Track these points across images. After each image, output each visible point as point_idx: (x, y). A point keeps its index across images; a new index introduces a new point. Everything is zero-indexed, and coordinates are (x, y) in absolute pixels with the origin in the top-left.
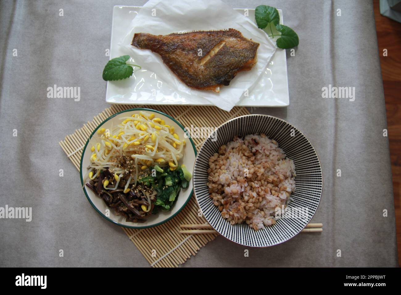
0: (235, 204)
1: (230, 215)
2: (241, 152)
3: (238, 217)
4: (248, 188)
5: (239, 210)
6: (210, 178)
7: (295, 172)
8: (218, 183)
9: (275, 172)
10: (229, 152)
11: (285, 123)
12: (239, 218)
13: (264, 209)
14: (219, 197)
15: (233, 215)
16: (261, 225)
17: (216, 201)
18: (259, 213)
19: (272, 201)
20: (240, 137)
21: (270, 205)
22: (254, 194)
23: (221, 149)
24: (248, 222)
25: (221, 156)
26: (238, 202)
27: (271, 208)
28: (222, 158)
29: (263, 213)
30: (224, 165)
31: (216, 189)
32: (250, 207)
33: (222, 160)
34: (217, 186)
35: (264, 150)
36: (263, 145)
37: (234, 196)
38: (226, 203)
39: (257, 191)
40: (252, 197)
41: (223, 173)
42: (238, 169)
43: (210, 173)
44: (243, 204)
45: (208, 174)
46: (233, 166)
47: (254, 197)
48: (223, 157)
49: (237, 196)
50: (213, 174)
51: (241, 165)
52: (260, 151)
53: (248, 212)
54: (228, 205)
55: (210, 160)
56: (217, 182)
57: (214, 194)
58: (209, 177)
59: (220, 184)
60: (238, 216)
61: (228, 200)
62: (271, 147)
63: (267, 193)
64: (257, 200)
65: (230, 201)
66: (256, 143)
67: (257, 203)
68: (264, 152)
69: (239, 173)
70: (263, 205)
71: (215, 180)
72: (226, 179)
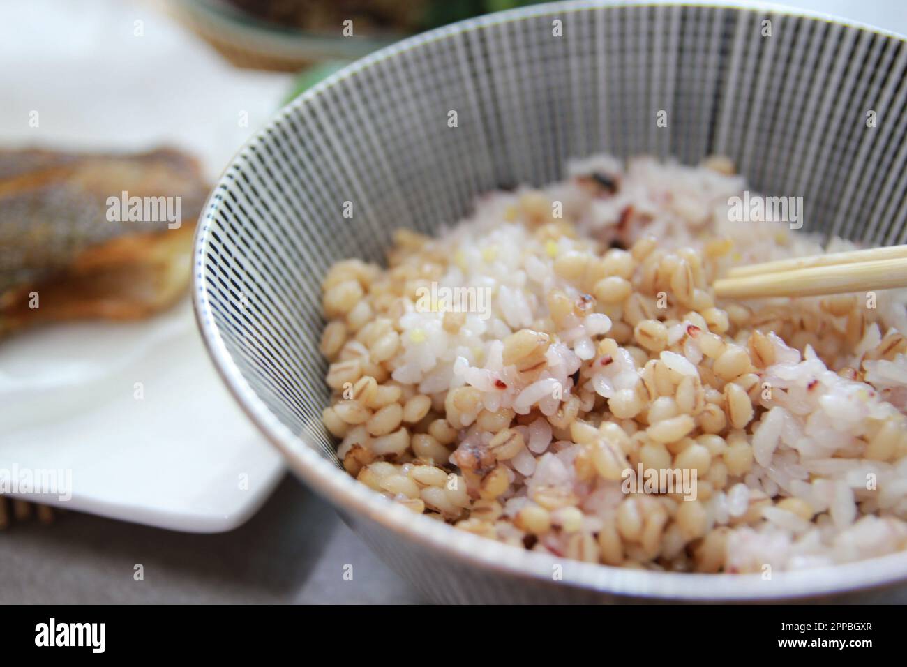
1: (529, 542)
5: (594, 483)
6: (344, 369)
8: (401, 375)
12: (610, 539)
13: (796, 486)
15: (556, 528)
17: (402, 495)
18: (769, 511)
20: (508, 186)
22: (677, 363)
27: (841, 453)
31: (395, 430)
32: (673, 450)
34: (394, 394)
37: (523, 407)
38: (483, 470)
40: (667, 383)
42: (520, 277)
43: (337, 352)
47: (677, 383)
50: (356, 346)
51: (539, 256)
54: (499, 481)
58: (334, 367)
59: (415, 388)
60: (594, 524)
61: (490, 450)
62: (706, 187)
63: (773, 363)
64: (713, 407)
65: (504, 453)
66: (607, 186)
67: (724, 434)
68: (677, 214)
69: (533, 298)
70: (771, 446)
71: (371, 361)
72: (452, 328)
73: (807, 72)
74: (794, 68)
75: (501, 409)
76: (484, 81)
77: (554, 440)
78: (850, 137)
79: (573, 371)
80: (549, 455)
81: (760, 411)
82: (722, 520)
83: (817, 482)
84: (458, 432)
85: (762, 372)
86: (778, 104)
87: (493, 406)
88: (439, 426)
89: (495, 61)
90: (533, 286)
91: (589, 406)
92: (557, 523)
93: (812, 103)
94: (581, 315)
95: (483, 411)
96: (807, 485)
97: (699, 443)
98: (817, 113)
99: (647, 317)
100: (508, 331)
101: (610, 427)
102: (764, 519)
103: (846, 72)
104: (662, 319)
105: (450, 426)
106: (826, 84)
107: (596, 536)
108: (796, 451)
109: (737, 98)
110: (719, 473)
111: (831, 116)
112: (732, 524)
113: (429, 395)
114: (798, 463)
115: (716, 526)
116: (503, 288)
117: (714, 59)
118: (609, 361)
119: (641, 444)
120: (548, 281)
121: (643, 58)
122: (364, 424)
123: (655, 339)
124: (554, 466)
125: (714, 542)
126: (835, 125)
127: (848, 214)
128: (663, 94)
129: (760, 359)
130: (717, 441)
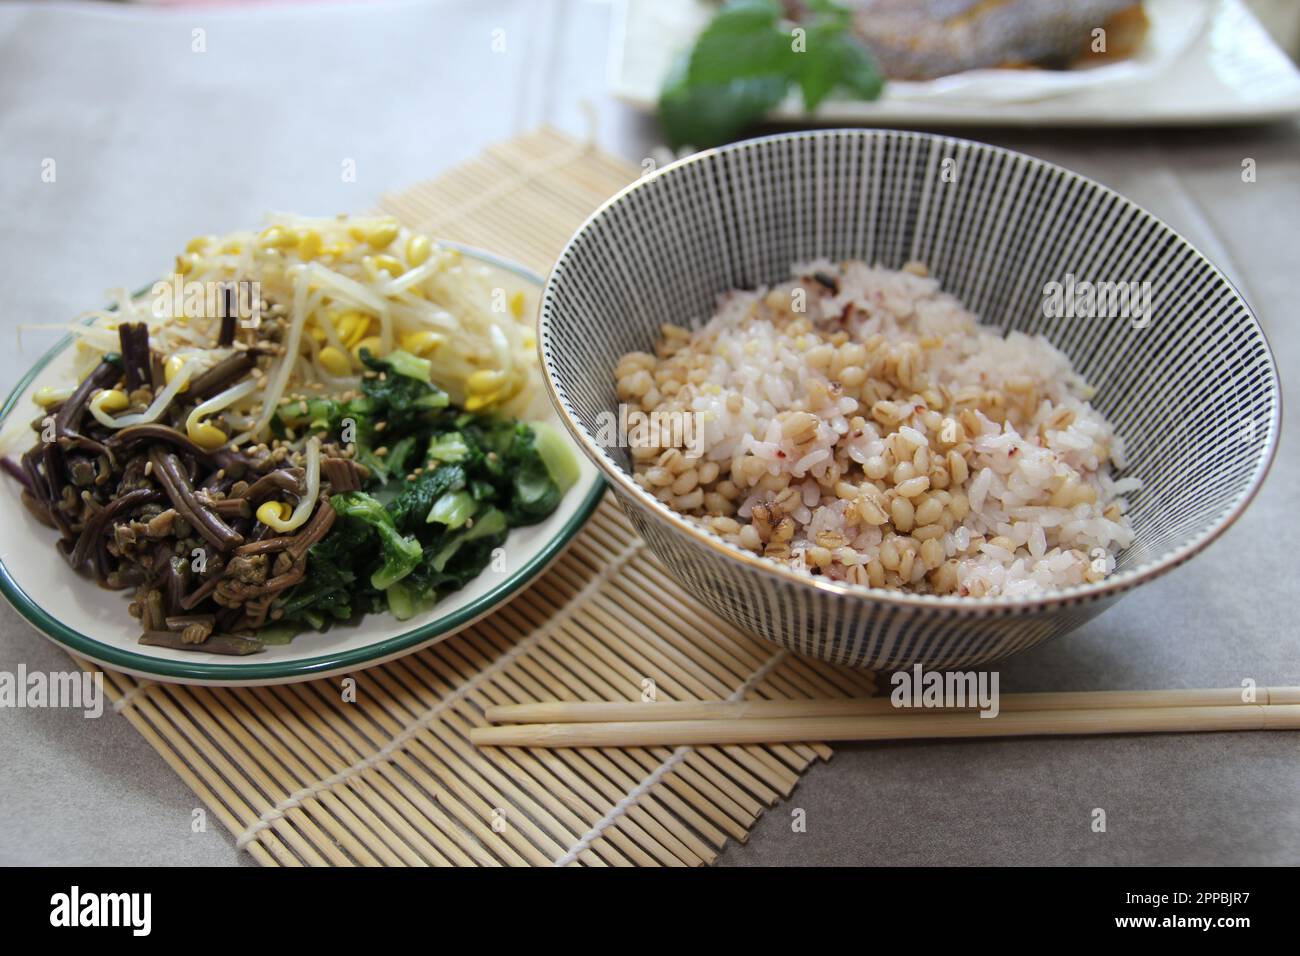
4: (868, 428)
5: (860, 527)
7: (1080, 381)
12: (877, 569)
13: (1001, 527)
14: (722, 521)
15: (835, 562)
18: (983, 546)
20: (747, 287)
21: (1026, 481)
22: (912, 438)
23: (665, 338)
26: (840, 495)
27: (1033, 502)
29: (1001, 541)
30: (696, 368)
31: (694, 490)
32: (915, 503)
35: (881, 297)
36: (867, 283)
37: (799, 470)
38: (774, 521)
40: (906, 451)
41: (703, 393)
42: (779, 365)
44: (869, 492)
46: (747, 360)
47: (914, 451)
49: (820, 455)
51: (790, 349)
52: (861, 304)
54: (786, 528)
59: (706, 457)
60: (864, 559)
61: (777, 504)
62: (908, 287)
63: (980, 433)
64: (941, 469)
65: (788, 507)
66: (829, 286)
67: (946, 489)
68: (886, 310)
69: (790, 384)
70: (982, 498)
72: (734, 410)
73: (986, 195)
74: (975, 192)
75: (781, 473)
76: (726, 198)
77: (822, 496)
78: (1019, 248)
79: (833, 444)
80: (822, 508)
81: (971, 470)
82: (952, 553)
83: (1016, 524)
84: (741, 490)
85: (973, 441)
86: (962, 219)
87: (775, 470)
88: (726, 487)
89: (735, 182)
90: (789, 374)
91: (845, 469)
92: (835, 558)
93: (989, 220)
94: (833, 399)
95: (766, 474)
96: (1009, 526)
97: (933, 497)
98: (993, 227)
99: (880, 399)
100: (774, 411)
101: (866, 486)
102: (980, 552)
103: (1017, 196)
104: (890, 399)
105: (736, 486)
106: (1001, 204)
107: (865, 566)
108: (1000, 501)
109: (929, 214)
110: (948, 519)
111: (1004, 231)
112: (958, 556)
113: (716, 462)
114: (1001, 509)
115: (947, 558)
116: (767, 376)
117: (910, 181)
118: (860, 435)
119: (891, 499)
120: (802, 371)
121: (853, 179)
122: (670, 486)
123: (891, 416)
124: (827, 517)
125: (947, 569)
126: (1007, 238)
127: (1016, 308)
128: (868, 209)
129: (970, 431)
130: (944, 495)
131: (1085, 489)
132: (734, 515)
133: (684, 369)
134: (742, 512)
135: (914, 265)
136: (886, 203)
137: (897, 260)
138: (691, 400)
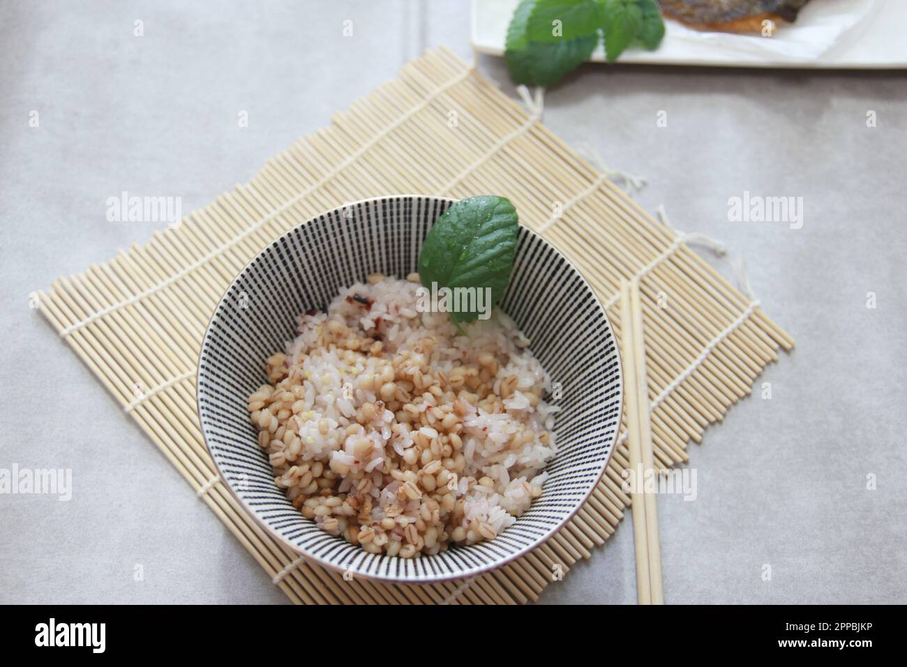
0: (385, 489)
1: (388, 532)
2: (332, 347)
3: (414, 524)
4: (403, 428)
5: (408, 501)
6: (277, 458)
7: (521, 335)
8: (306, 457)
9: (460, 355)
10: (299, 363)
11: (408, 202)
12: (421, 524)
13: (484, 470)
14: (332, 500)
15: (398, 525)
16: (499, 517)
17: (325, 516)
18: (477, 487)
19: (491, 426)
20: (312, 312)
21: (494, 444)
22: (428, 432)
23: (271, 367)
24: (459, 534)
25: (279, 385)
26: (394, 479)
27: (500, 452)
28: (284, 387)
29: (484, 480)
30: (297, 399)
31: (311, 482)
32: (435, 475)
33: (289, 391)
34: (305, 468)
35: (397, 308)
36: (387, 297)
37: (369, 468)
38: (360, 503)
39: (432, 420)
40: (425, 442)
41: (304, 421)
43: (269, 446)
44: (409, 476)
45: (265, 453)
46: (325, 388)
47: (430, 441)
48: (285, 381)
49: (377, 461)
50: (277, 442)
51: (348, 373)
52: (387, 317)
53: (437, 497)
54: (368, 504)
55: (250, 407)
56: (299, 456)
57: (311, 503)
58: (271, 456)
59: (314, 461)
60: (412, 520)
63: (465, 415)
64: (446, 446)
65: (365, 491)
66: (366, 304)
67: (452, 457)
68: (400, 316)
70: (472, 455)
71: (291, 454)
72: (324, 433)
75: (358, 471)
77: (384, 477)
79: (385, 446)
82: (459, 495)
83: (493, 467)
85: (462, 421)
87: (355, 471)
89: (293, 253)
92: (397, 522)
94: (381, 414)
95: (350, 472)
96: (489, 468)
97: (445, 468)
101: (407, 472)
102: (475, 490)
105: (334, 474)
108: (482, 455)
112: (463, 497)
113: (321, 461)
114: (483, 459)
115: (458, 498)
116: (338, 399)
117: (402, 223)
118: (398, 435)
119: (422, 476)
121: (366, 229)
122: (297, 485)
124: (387, 494)
128: (379, 242)
129: (459, 413)
130: (450, 463)
131: (528, 434)
132: (335, 494)
133: (290, 402)
134: (341, 489)
135: (414, 276)
136: (390, 238)
137: (403, 271)
138: (298, 429)
